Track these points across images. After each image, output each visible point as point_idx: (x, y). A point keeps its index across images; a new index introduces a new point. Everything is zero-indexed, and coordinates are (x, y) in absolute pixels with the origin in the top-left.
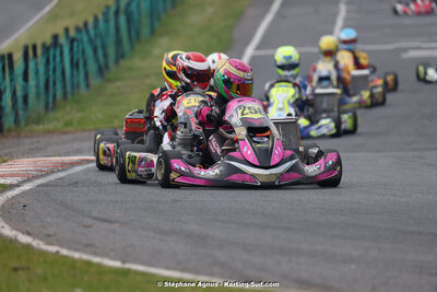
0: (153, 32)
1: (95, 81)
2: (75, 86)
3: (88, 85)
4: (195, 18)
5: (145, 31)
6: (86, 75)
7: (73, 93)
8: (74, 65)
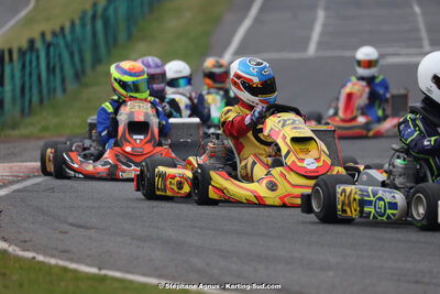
0: (130, 37)
1: (71, 86)
2: (52, 91)
3: (64, 90)
4: (173, 24)
5: (122, 36)
6: (63, 81)
7: (49, 99)
8: (51, 70)
